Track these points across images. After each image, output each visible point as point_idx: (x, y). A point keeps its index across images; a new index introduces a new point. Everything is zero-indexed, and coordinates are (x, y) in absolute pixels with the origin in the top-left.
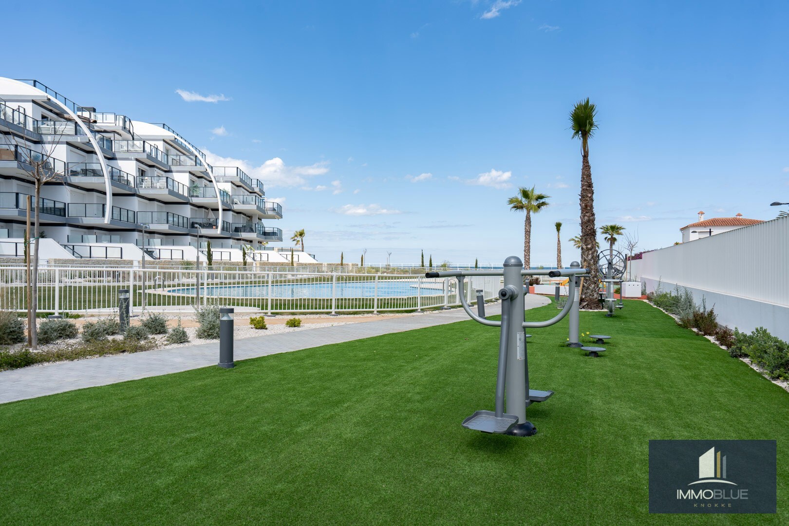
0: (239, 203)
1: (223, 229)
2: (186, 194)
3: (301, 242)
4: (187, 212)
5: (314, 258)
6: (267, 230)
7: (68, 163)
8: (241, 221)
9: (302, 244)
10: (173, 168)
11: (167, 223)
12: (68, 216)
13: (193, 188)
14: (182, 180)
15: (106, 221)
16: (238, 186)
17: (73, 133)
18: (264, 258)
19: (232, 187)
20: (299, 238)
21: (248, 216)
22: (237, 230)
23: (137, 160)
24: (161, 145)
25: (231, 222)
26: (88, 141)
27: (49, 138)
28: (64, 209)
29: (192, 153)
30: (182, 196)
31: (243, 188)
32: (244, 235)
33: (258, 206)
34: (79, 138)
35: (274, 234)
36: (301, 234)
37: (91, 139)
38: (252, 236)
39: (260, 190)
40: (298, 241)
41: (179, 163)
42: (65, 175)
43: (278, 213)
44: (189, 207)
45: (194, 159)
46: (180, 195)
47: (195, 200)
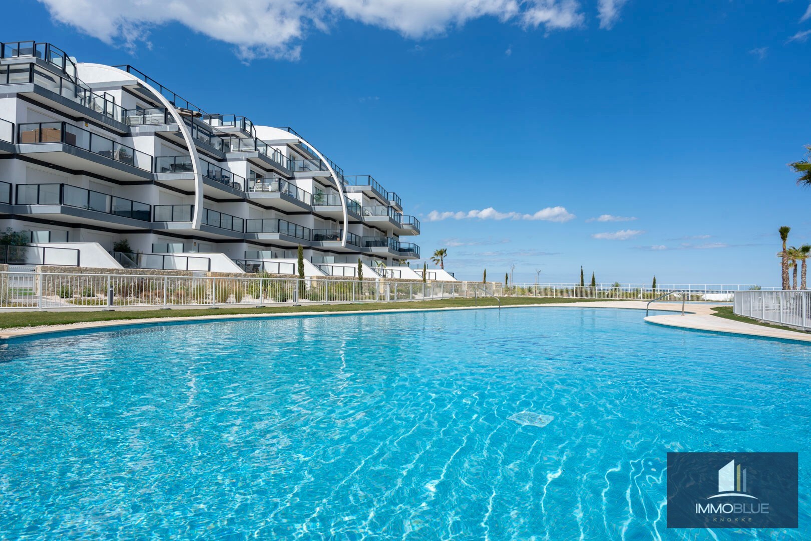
0: (370, 214)
1: (349, 243)
2: (308, 201)
3: (440, 262)
4: (310, 222)
5: (453, 276)
6: (402, 246)
7: (156, 158)
8: (374, 235)
9: (442, 263)
10: (297, 174)
11: (278, 232)
12: (154, 221)
13: (317, 196)
14: (305, 186)
15: (194, 226)
16: (371, 198)
17: (163, 121)
18: (396, 276)
19: (363, 199)
20: (439, 258)
21: (383, 231)
22: (368, 244)
23: (248, 160)
24: (284, 150)
25: (361, 236)
26: (177, 130)
27: (137, 129)
28: (150, 212)
29: (317, 158)
30: (303, 204)
31: (377, 200)
32: (375, 250)
33: (390, 219)
34: (168, 127)
35: (410, 250)
36: (442, 253)
37: (181, 127)
38: (384, 251)
39: (397, 204)
40: (438, 260)
41: (303, 168)
42: (152, 172)
43: (415, 229)
44: (311, 217)
45: (319, 164)
46: (301, 202)
47: (318, 209)
